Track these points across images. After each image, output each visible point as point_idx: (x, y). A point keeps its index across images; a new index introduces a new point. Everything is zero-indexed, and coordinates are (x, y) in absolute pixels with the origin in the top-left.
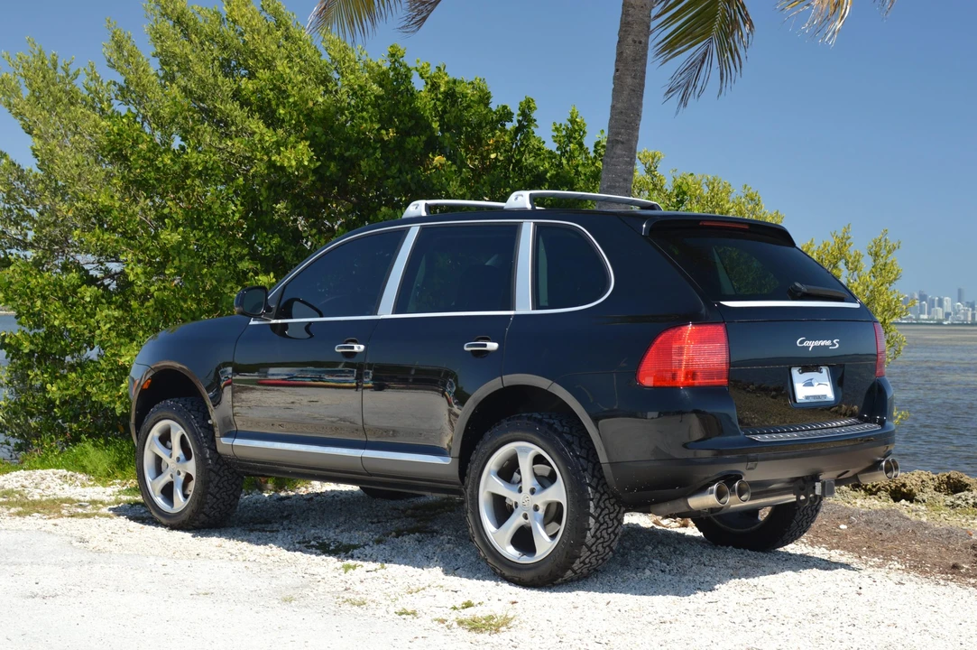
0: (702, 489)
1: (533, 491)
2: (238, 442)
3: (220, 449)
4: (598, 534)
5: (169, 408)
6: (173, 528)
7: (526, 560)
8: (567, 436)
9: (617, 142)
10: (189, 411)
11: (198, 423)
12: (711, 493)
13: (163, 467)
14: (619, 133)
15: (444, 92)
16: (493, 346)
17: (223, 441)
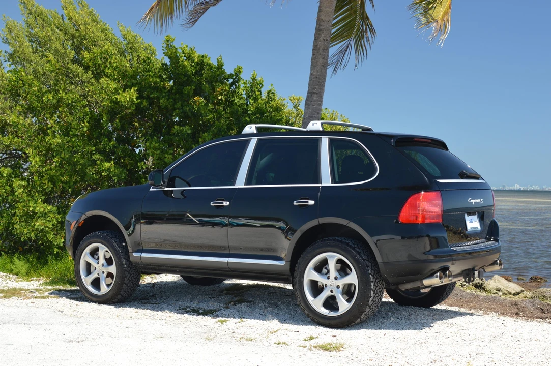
0: (431, 275)
1: (336, 278)
2: (144, 255)
3: (131, 259)
4: (374, 300)
5: (98, 237)
6: (100, 303)
7: (333, 314)
8: (357, 249)
9: (314, 93)
10: (111, 238)
11: (117, 244)
12: (437, 277)
13: (92, 269)
14: (315, 88)
15: (197, 62)
16: (311, 202)
17: (134, 254)
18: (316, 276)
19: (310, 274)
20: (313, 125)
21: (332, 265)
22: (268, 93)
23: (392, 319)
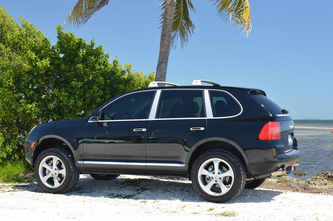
0: (277, 170)
2: (86, 162)
3: (76, 165)
5: (53, 152)
6: (54, 193)
7: (217, 195)
8: (233, 156)
9: (163, 62)
10: (62, 152)
11: (66, 156)
12: (280, 171)
13: (47, 172)
14: (164, 60)
16: (202, 129)
17: (79, 162)
18: (206, 172)
19: (202, 171)
20: (196, 82)
21: (216, 165)
22: (114, 62)
23: (248, 196)
